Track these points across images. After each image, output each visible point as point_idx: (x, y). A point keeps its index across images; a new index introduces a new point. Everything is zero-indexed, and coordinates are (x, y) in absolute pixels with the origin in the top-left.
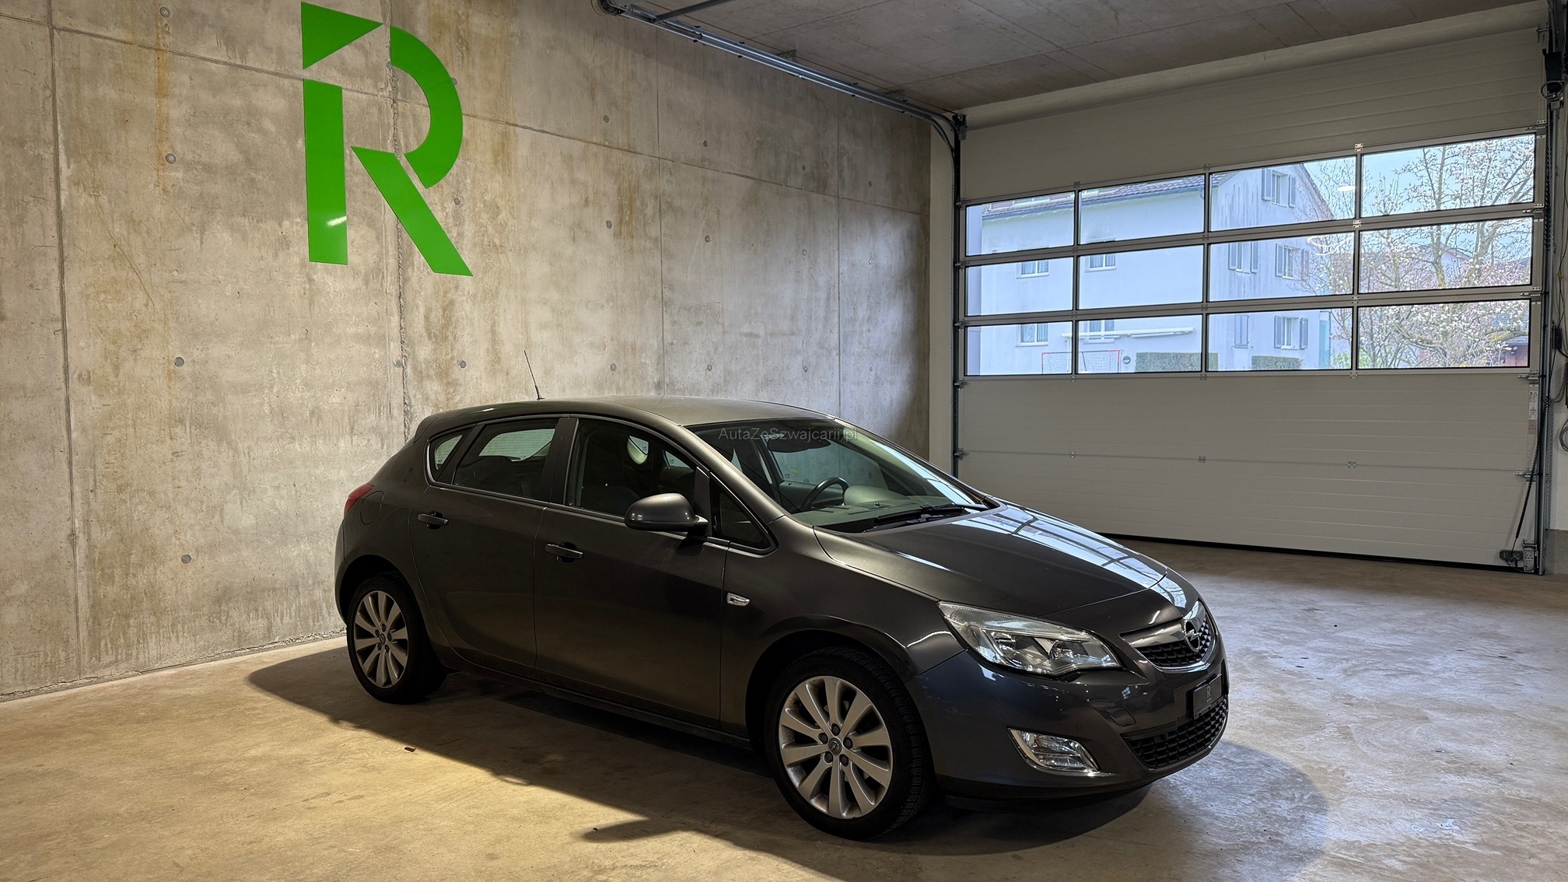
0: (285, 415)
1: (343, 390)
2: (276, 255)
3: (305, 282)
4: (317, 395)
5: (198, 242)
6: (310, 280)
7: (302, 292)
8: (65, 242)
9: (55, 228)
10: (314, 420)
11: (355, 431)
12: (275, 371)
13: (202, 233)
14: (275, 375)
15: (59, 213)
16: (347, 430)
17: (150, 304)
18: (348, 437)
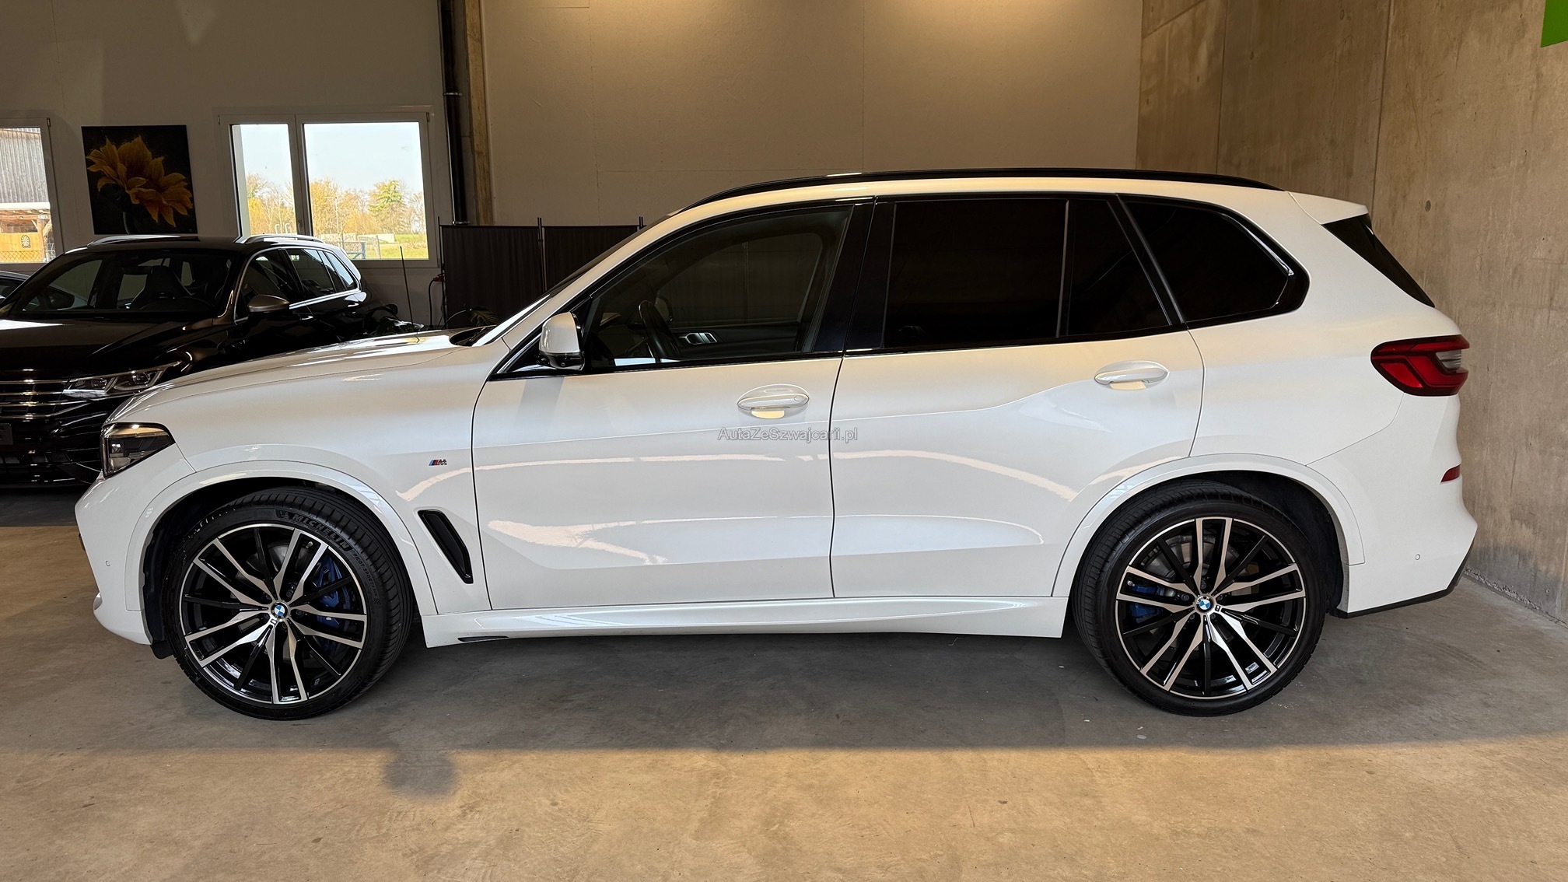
0: (1491, 272)
1: (1550, 239)
2: (1511, 52)
3: (1533, 82)
4: (1524, 246)
5: (1456, 59)
6: (1539, 75)
7: (1528, 96)
8: (1384, 92)
9: (1381, 81)
10: (1516, 281)
11: (1554, 304)
12: (1491, 213)
13: (1459, 48)
14: (1490, 218)
15: (1385, 63)
16: (1546, 299)
17: (1419, 143)
18: (1545, 311)
